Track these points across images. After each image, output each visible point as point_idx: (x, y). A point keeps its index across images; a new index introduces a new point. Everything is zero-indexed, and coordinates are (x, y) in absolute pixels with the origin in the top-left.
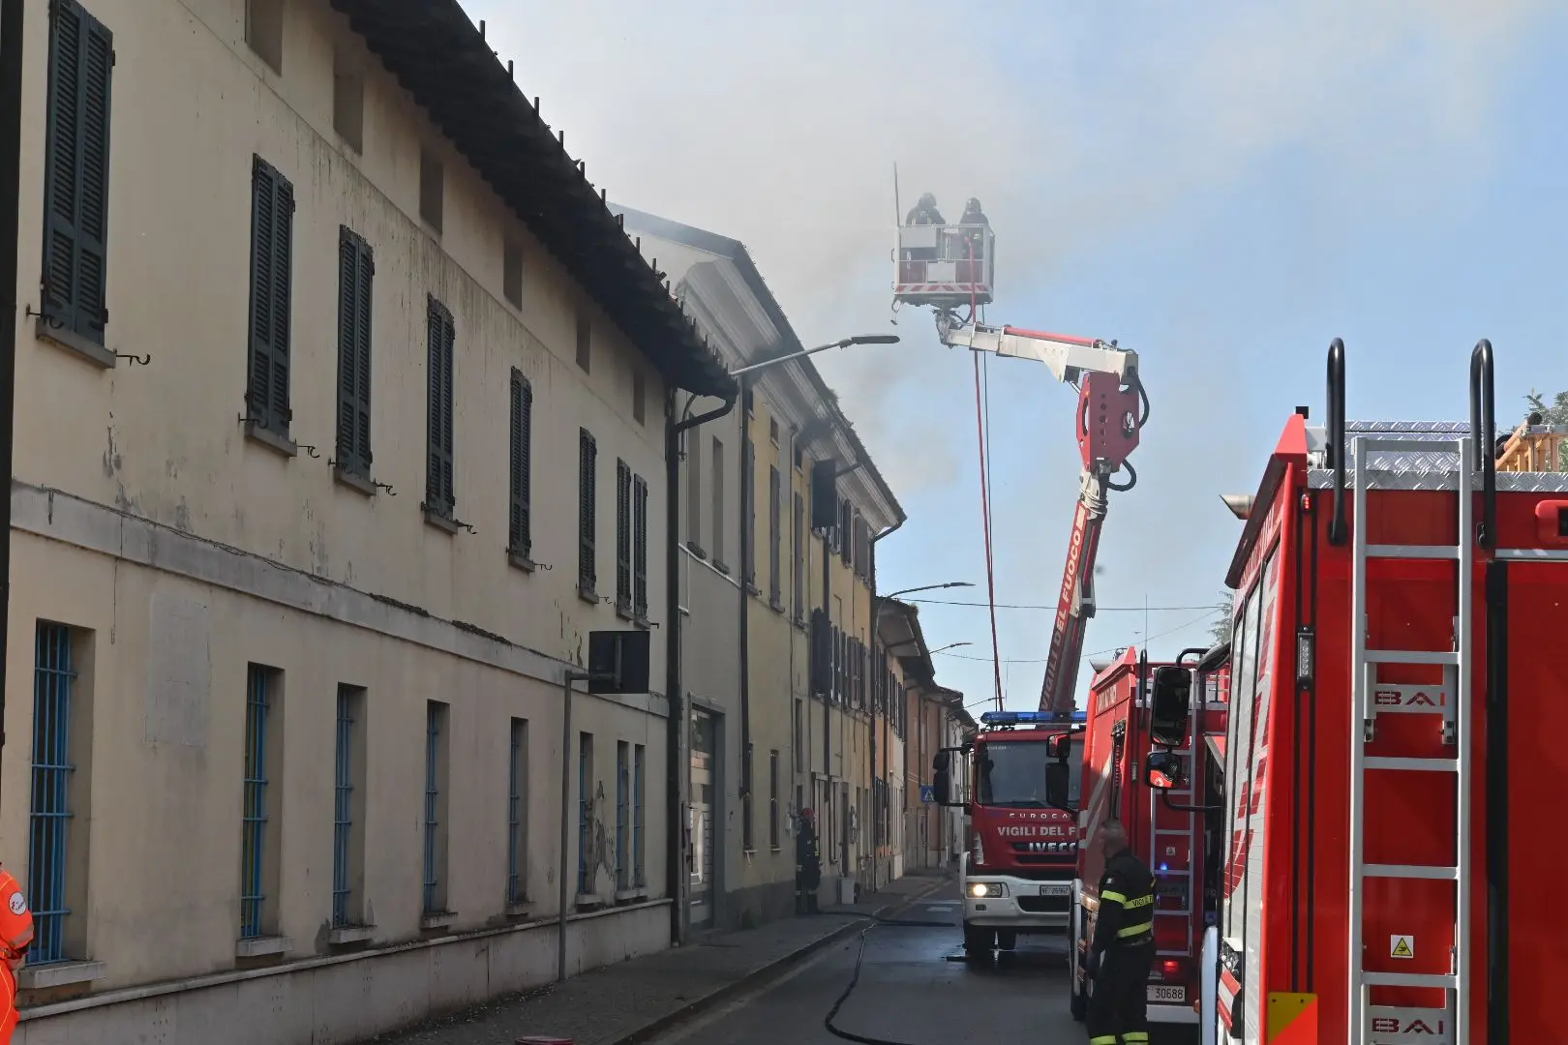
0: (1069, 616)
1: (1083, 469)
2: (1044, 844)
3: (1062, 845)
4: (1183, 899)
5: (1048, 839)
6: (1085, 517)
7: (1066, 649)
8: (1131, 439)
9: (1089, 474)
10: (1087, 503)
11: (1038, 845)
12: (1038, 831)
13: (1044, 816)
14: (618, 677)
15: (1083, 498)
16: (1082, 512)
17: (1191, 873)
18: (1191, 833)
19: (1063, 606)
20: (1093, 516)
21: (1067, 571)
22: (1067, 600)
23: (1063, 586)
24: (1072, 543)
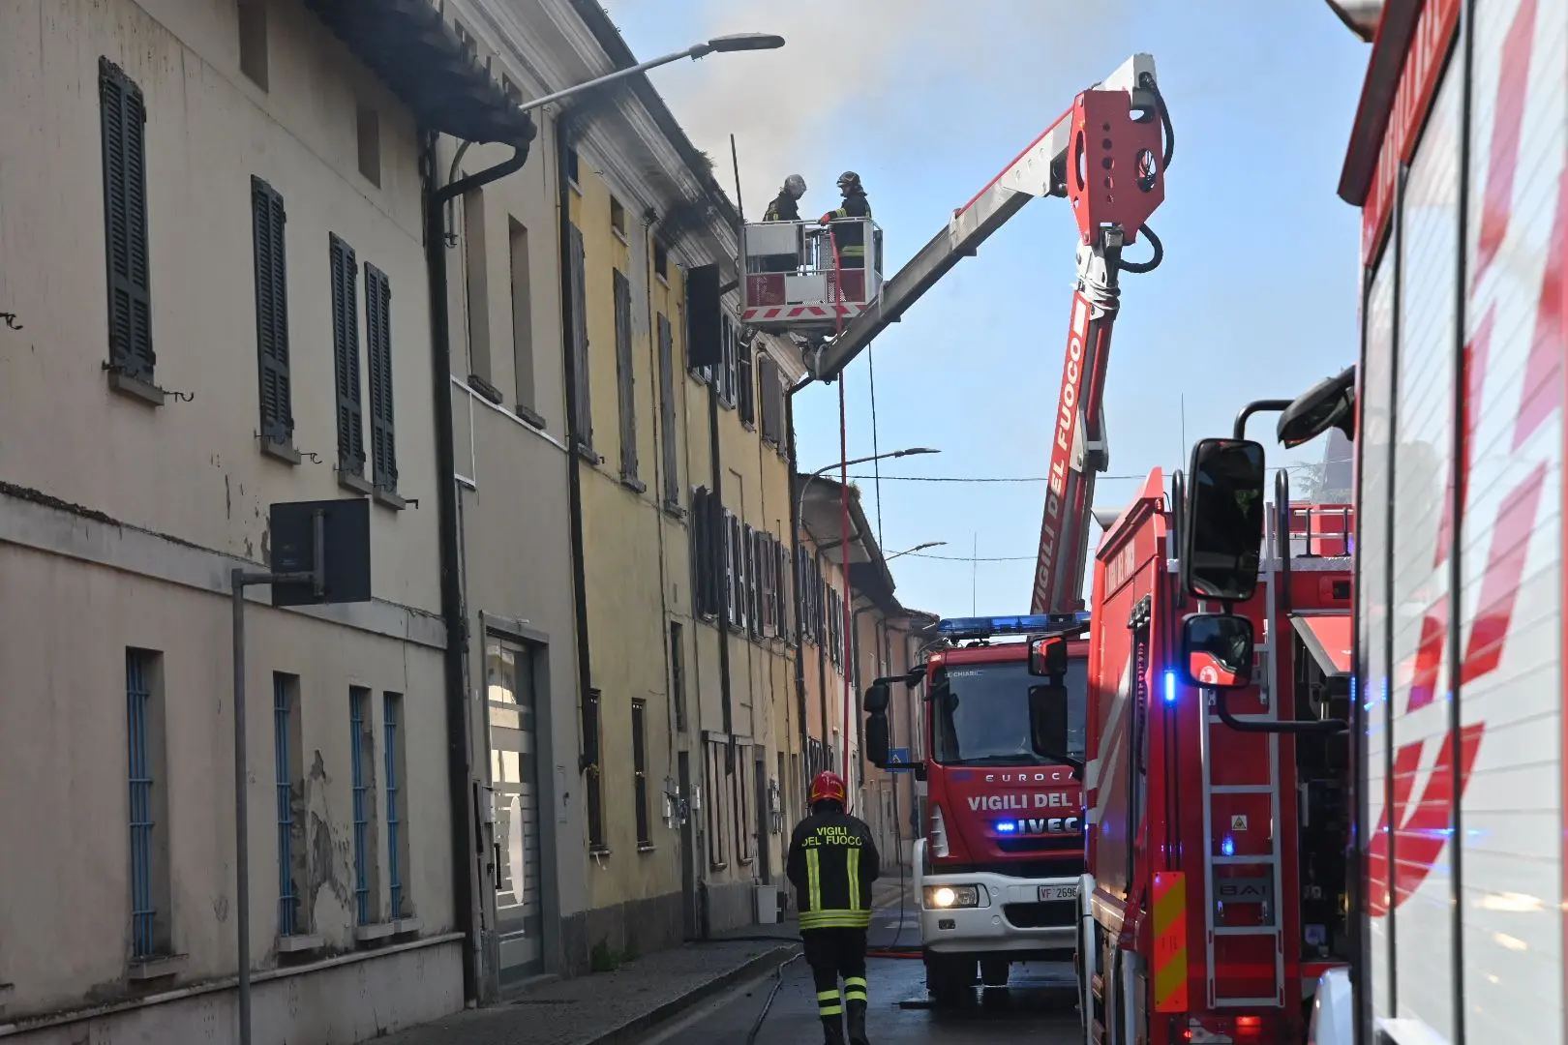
0: (1069, 471)
1: (1081, 242)
2: (1042, 822)
3: (1069, 820)
4: (1265, 904)
5: (1047, 813)
6: (1087, 315)
7: (1066, 520)
8: (1151, 192)
9: (1090, 249)
10: (1090, 295)
11: (1032, 822)
12: (1031, 801)
13: (1039, 777)
14: (319, 575)
15: (1082, 288)
16: (1081, 308)
17: (1275, 859)
18: (1273, 788)
19: (1060, 455)
20: (1099, 314)
21: (1062, 403)
22: (1064, 446)
23: (1058, 425)
24: (1068, 358)
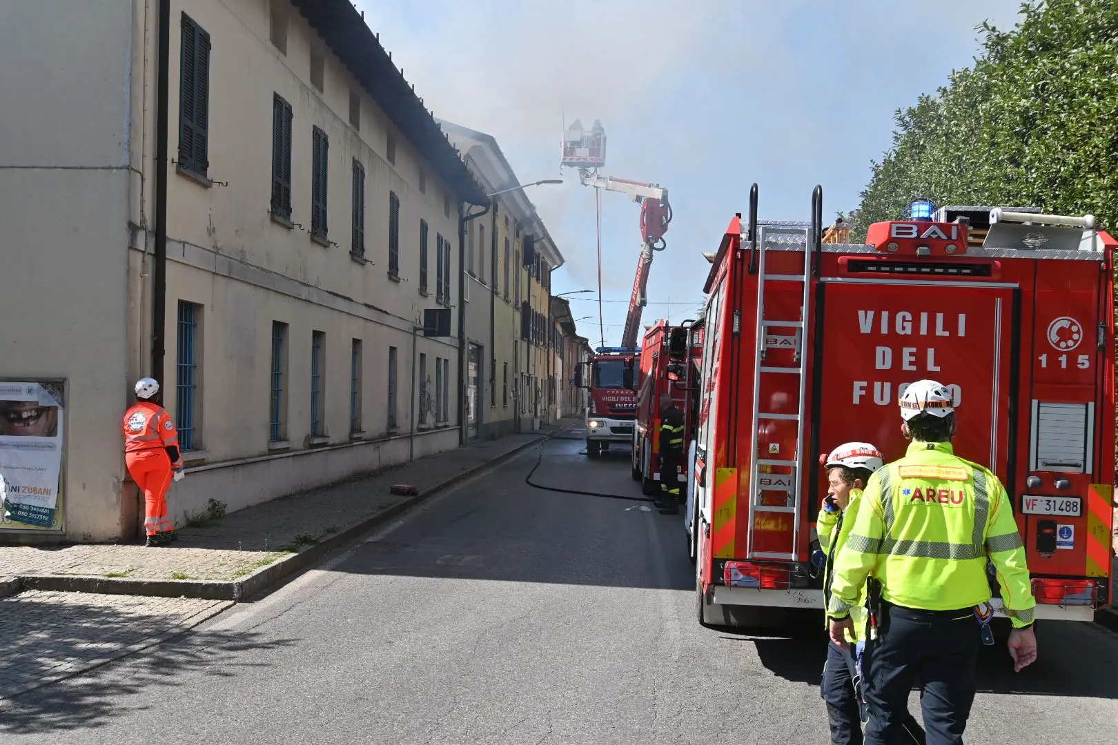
0: (635, 306)
1: (643, 241)
2: (622, 405)
3: (630, 405)
5: (624, 402)
6: (643, 262)
7: (633, 320)
8: (664, 228)
9: (645, 243)
10: (644, 256)
11: (620, 405)
12: (620, 399)
13: (622, 392)
14: (437, 329)
15: (642, 254)
16: (642, 259)
18: (685, 400)
19: (633, 301)
20: (647, 262)
21: (634, 286)
22: (634, 298)
23: (633, 292)
24: (637, 273)
